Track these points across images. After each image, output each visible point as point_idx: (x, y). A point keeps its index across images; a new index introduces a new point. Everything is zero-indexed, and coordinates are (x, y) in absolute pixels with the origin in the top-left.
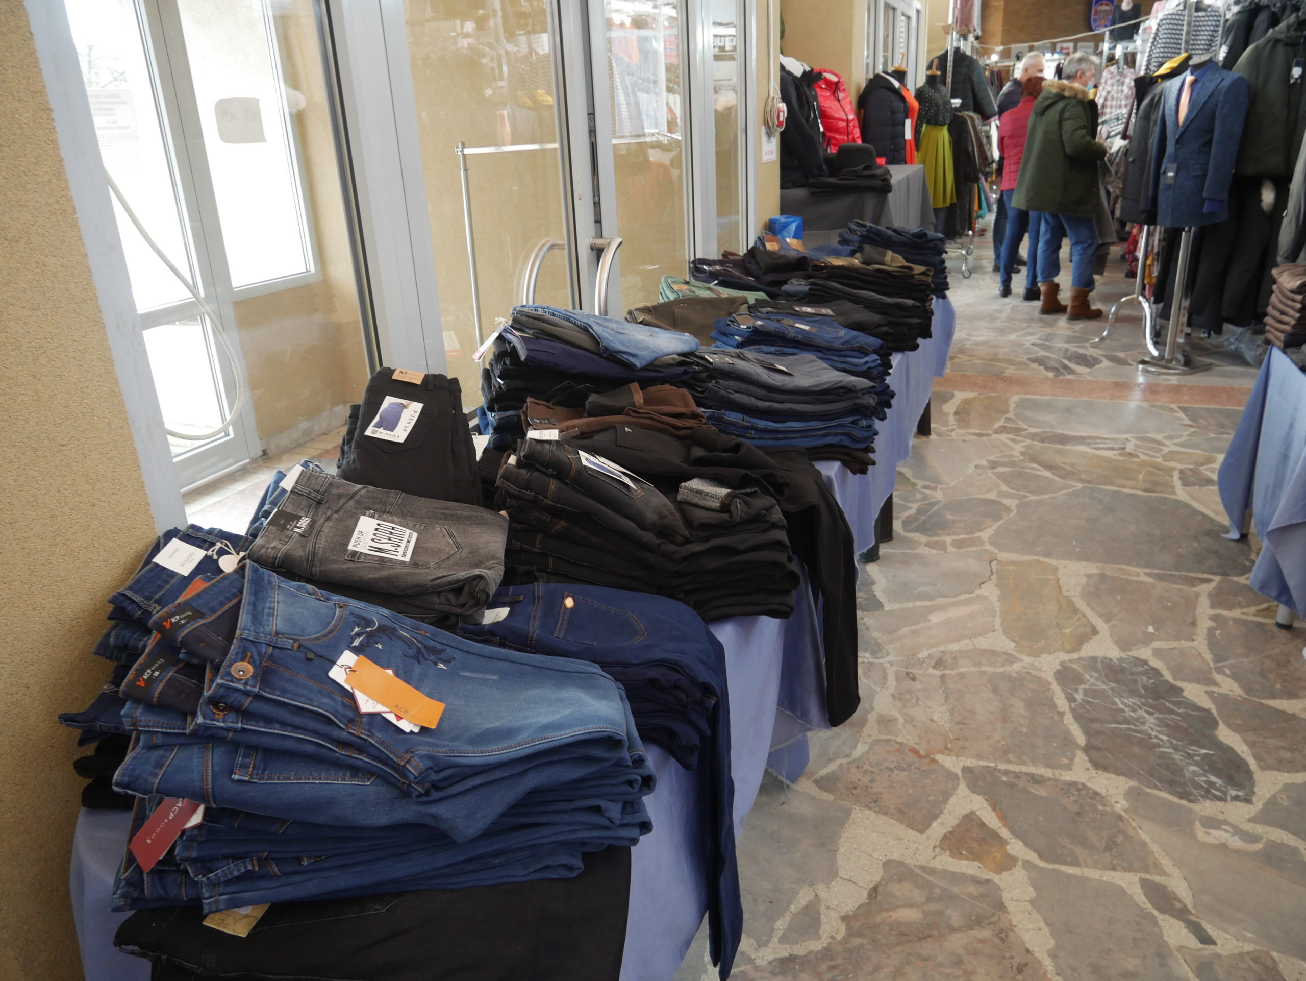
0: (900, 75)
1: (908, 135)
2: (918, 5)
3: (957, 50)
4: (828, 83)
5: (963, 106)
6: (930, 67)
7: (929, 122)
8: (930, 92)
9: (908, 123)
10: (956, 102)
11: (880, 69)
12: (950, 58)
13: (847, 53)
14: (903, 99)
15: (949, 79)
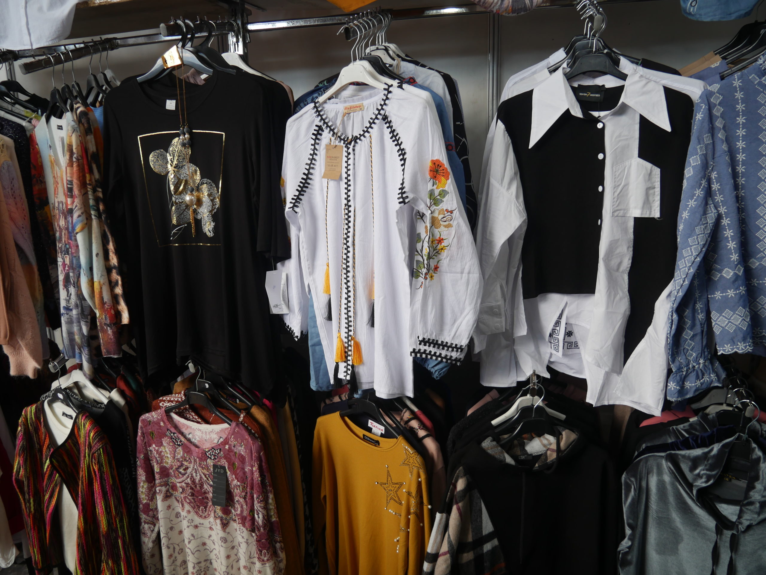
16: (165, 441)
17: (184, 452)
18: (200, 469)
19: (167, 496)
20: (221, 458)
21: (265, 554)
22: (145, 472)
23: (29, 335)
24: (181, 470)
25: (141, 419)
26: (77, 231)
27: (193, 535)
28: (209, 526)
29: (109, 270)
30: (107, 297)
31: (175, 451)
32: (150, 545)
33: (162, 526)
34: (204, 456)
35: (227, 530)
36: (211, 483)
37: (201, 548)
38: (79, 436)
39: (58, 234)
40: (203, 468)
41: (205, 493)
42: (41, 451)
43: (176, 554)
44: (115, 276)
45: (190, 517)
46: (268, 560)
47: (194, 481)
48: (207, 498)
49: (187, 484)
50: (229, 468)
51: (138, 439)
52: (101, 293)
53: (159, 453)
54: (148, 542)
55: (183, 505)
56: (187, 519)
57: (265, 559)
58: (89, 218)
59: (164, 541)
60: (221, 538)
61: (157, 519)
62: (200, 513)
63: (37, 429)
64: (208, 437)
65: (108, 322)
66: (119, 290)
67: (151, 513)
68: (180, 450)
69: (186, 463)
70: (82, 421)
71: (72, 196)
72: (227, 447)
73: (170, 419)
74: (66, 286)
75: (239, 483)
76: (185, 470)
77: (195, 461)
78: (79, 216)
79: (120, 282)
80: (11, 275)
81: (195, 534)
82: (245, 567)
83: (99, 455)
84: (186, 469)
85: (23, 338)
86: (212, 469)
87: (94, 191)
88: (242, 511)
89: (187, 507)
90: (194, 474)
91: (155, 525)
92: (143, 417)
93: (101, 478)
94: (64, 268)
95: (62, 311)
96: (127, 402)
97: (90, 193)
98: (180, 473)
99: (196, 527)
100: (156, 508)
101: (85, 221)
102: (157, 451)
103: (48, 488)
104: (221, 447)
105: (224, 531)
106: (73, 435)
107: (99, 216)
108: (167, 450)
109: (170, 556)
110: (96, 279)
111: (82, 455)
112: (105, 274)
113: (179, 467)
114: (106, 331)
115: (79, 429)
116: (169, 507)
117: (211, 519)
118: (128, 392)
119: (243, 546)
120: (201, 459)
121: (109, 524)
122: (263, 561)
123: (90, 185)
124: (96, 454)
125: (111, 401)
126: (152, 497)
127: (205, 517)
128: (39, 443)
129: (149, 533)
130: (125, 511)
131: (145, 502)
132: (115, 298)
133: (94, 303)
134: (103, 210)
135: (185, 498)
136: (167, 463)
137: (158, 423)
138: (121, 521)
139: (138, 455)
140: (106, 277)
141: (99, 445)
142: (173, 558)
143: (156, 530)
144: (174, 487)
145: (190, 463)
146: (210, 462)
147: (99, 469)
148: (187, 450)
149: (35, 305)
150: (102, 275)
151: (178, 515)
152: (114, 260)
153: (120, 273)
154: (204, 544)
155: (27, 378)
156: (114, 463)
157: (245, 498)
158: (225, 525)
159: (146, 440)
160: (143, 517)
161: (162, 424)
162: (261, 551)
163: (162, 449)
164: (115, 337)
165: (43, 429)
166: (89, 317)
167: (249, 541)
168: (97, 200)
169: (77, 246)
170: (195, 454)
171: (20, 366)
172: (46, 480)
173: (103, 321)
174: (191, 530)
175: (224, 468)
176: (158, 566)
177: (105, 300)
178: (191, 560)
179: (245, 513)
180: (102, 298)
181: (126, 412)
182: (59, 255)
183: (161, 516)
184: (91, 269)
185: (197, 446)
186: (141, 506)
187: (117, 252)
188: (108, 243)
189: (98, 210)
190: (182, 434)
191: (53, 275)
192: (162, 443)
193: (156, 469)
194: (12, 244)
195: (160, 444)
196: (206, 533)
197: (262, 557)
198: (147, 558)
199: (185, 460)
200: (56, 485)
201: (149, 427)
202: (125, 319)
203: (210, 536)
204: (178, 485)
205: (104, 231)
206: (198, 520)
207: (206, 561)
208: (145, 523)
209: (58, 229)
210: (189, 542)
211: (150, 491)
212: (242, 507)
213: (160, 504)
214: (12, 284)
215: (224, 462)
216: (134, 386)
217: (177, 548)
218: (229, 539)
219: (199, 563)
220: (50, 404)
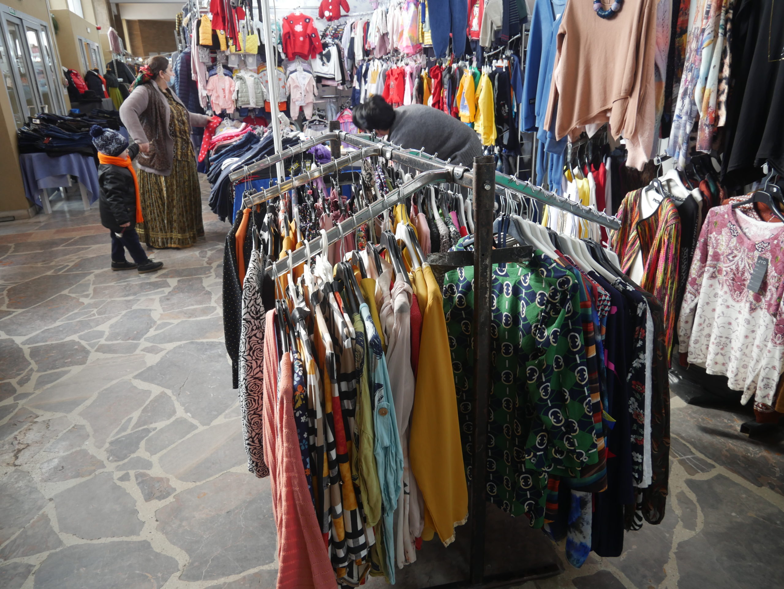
0: (97, 71)
1: (104, 89)
2: (97, 45)
3: (117, 60)
4: (74, 74)
5: (124, 81)
6: (107, 67)
7: (111, 87)
8: (109, 76)
9: (103, 86)
10: (120, 80)
11: (89, 69)
12: (115, 63)
13: (77, 63)
14: (100, 78)
15: (116, 71)
16: (725, 231)
17: (738, 242)
18: (746, 258)
19: (713, 277)
20: (767, 251)
21: (779, 338)
22: (701, 253)
23: (647, 134)
24: (730, 257)
25: (710, 210)
26: (704, 46)
27: (723, 313)
28: (739, 310)
29: (720, 81)
30: (712, 103)
31: (730, 241)
32: (688, 311)
33: (701, 300)
34: (753, 247)
35: (753, 314)
36: (752, 272)
37: (727, 326)
38: (661, 215)
39: (687, 56)
40: (749, 258)
41: (744, 280)
42: (630, 226)
43: (705, 325)
44: (724, 86)
45: (725, 297)
46: (780, 344)
47: (737, 269)
48: (744, 285)
49: (732, 269)
50: (771, 261)
51: (703, 226)
52: (709, 98)
53: (717, 240)
54: (686, 308)
55: (723, 285)
56: (722, 298)
57: (778, 342)
58: (716, 36)
59: (698, 311)
60: (746, 319)
61: (699, 293)
62: (735, 296)
63: (632, 209)
64: (762, 233)
65: (708, 123)
66: (723, 98)
67: (696, 286)
68: (734, 240)
69: (735, 252)
70: (666, 203)
71: (707, 18)
72: (775, 242)
73: (734, 212)
74: (683, 98)
75: (776, 274)
76: (733, 257)
77: (744, 251)
78: (709, 34)
79: (726, 91)
80: (646, 86)
81: (725, 313)
82: (758, 346)
83: (671, 229)
84: (735, 256)
85: (642, 135)
86: (756, 260)
87: (727, 12)
88: (771, 299)
89: (726, 288)
90: (740, 262)
91: (695, 297)
92: (713, 209)
93: (668, 246)
94: (685, 83)
95: (675, 118)
96: (703, 200)
97: (723, 14)
98: (729, 259)
99: (728, 307)
100: (701, 285)
101: (712, 38)
102: (716, 238)
103: (628, 253)
104: (771, 241)
105: (750, 314)
106: (656, 214)
107: (725, 35)
108: (724, 238)
109: (700, 325)
110: (708, 87)
111: (659, 229)
112: (716, 83)
113: (730, 254)
114: (704, 130)
115: (662, 209)
116: (711, 286)
117: (742, 304)
118: (706, 193)
119: (763, 328)
120: (750, 250)
121: (663, 282)
122: (775, 343)
123: (724, 7)
124: (669, 228)
125: (691, 196)
126: (701, 275)
127: (738, 301)
128: (631, 220)
129: (689, 301)
130: (677, 278)
131: (693, 276)
132: (718, 105)
133: (701, 107)
134: (730, 29)
135: (726, 280)
136: (721, 250)
137: (723, 215)
138: (672, 283)
139: (699, 239)
140: (716, 85)
141: (674, 222)
142: (701, 327)
143: (695, 301)
144: (720, 271)
145: (740, 252)
146: (757, 254)
147: (668, 239)
148: (741, 241)
149: (656, 114)
150: (714, 84)
151: (716, 295)
152: (726, 72)
153: (729, 84)
154: (730, 324)
155: (636, 170)
156: (680, 239)
157: (777, 289)
158: (753, 309)
159: (709, 228)
160: (689, 287)
161: (726, 216)
162: (776, 334)
163: (720, 237)
164: (709, 136)
165: (636, 209)
166: (694, 120)
167: (769, 327)
168: (727, 20)
169: (701, 60)
170: (746, 245)
171: (634, 160)
172: (628, 247)
173: (704, 122)
174: (723, 308)
175: (767, 260)
176: (688, 332)
177: (710, 105)
178: (715, 332)
179: (773, 302)
180: (708, 103)
181: (701, 206)
182: (684, 73)
183: (702, 290)
184: (706, 79)
185: (749, 239)
186: (690, 279)
187: (731, 66)
188: (725, 57)
189: (725, 29)
190: (740, 227)
191: (675, 92)
192: (721, 232)
193: (711, 252)
194: (653, 63)
195: (720, 233)
196: (735, 315)
197: (776, 340)
198: (682, 320)
199: (736, 249)
200: (634, 253)
201: (715, 218)
202: (722, 122)
203: (737, 319)
204: (724, 269)
205: (726, 47)
206: (731, 302)
207: (727, 338)
208: (689, 292)
209: (689, 51)
210: (718, 317)
211: (701, 269)
212: (772, 295)
213: (705, 281)
214: (645, 93)
215: (769, 256)
216: (712, 189)
217: (707, 322)
218: (753, 323)
219: (721, 337)
220: (647, 191)
